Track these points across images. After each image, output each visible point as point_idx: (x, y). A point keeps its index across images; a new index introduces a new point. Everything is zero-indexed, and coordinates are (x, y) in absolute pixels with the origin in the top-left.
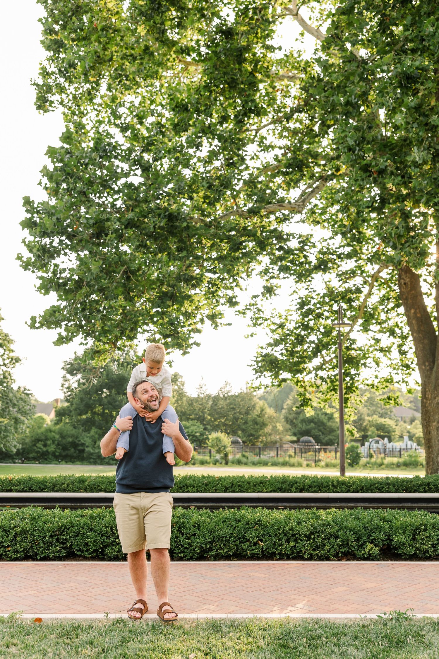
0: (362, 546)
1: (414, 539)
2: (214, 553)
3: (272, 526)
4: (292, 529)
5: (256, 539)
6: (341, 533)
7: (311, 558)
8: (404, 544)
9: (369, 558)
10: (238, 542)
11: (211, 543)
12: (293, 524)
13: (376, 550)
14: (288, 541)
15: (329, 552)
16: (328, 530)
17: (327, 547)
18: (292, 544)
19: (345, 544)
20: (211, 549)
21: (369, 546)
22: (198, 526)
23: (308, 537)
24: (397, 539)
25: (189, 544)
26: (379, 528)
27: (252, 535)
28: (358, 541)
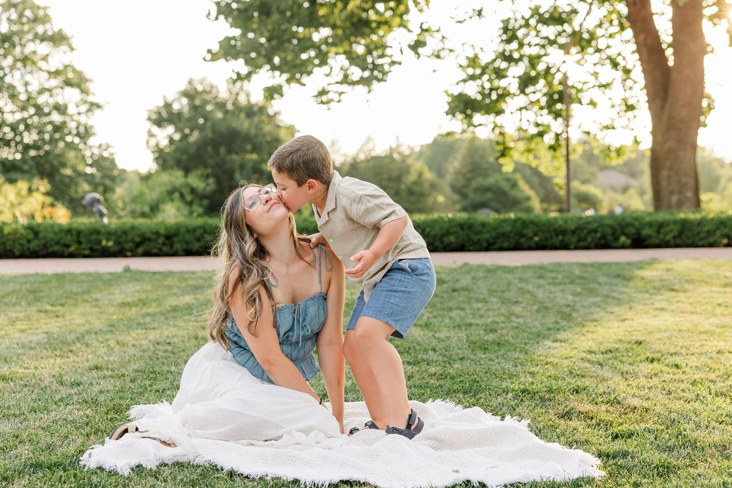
0: (617, 239)
1: (659, 232)
2: (497, 246)
3: (544, 225)
4: (560, 226)
5: (531, 235)
6: (600, 229)
7: (576, 248)
8: (650, 237)
9: (623, 247)
10: (517, 238)
11: (496, 238)
12: (561, 222)
13: (628, 242)
14: (557, 236)
15: (590, 242)
16: (591, 227)
17: (589, 239)
18: (560, 238)
19: (603, 237)
20: (495, 243)
21: (623, 239)
22: (483, 225)
23: (574, 232)
24: (646, 232)
25: (479, 240)
26: (631, 225)
27: (529, 232)
28: (613, 234)
